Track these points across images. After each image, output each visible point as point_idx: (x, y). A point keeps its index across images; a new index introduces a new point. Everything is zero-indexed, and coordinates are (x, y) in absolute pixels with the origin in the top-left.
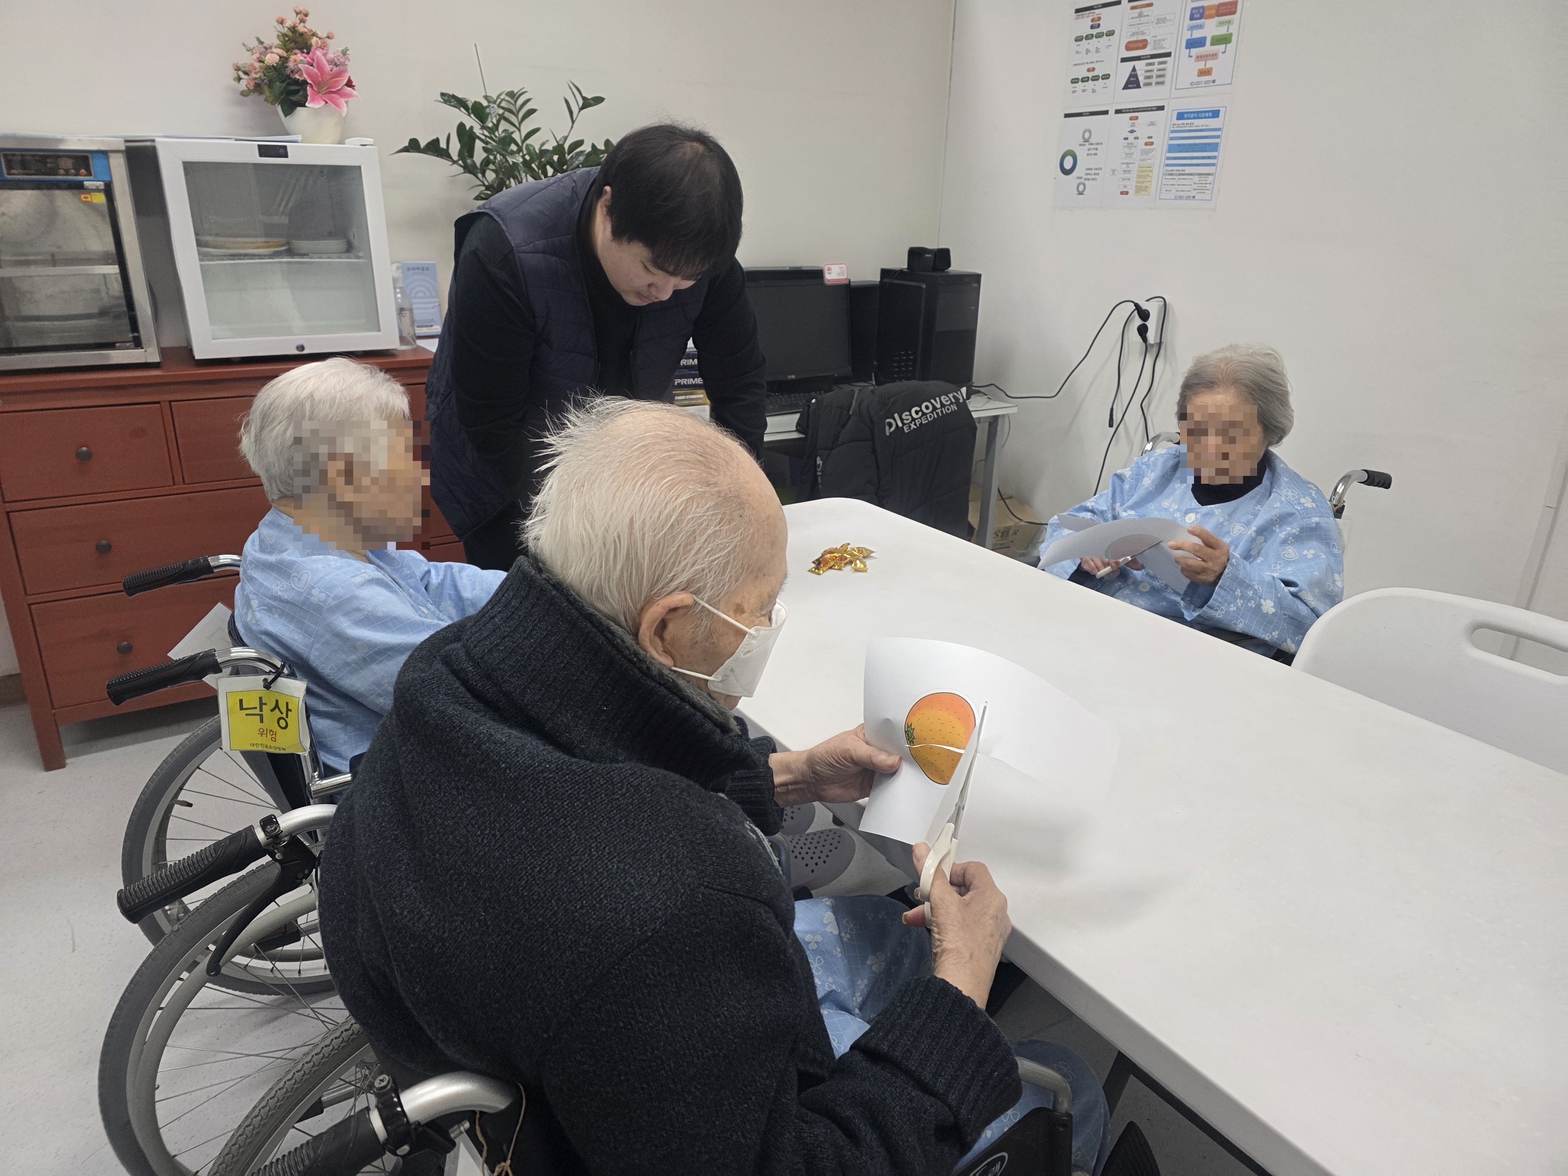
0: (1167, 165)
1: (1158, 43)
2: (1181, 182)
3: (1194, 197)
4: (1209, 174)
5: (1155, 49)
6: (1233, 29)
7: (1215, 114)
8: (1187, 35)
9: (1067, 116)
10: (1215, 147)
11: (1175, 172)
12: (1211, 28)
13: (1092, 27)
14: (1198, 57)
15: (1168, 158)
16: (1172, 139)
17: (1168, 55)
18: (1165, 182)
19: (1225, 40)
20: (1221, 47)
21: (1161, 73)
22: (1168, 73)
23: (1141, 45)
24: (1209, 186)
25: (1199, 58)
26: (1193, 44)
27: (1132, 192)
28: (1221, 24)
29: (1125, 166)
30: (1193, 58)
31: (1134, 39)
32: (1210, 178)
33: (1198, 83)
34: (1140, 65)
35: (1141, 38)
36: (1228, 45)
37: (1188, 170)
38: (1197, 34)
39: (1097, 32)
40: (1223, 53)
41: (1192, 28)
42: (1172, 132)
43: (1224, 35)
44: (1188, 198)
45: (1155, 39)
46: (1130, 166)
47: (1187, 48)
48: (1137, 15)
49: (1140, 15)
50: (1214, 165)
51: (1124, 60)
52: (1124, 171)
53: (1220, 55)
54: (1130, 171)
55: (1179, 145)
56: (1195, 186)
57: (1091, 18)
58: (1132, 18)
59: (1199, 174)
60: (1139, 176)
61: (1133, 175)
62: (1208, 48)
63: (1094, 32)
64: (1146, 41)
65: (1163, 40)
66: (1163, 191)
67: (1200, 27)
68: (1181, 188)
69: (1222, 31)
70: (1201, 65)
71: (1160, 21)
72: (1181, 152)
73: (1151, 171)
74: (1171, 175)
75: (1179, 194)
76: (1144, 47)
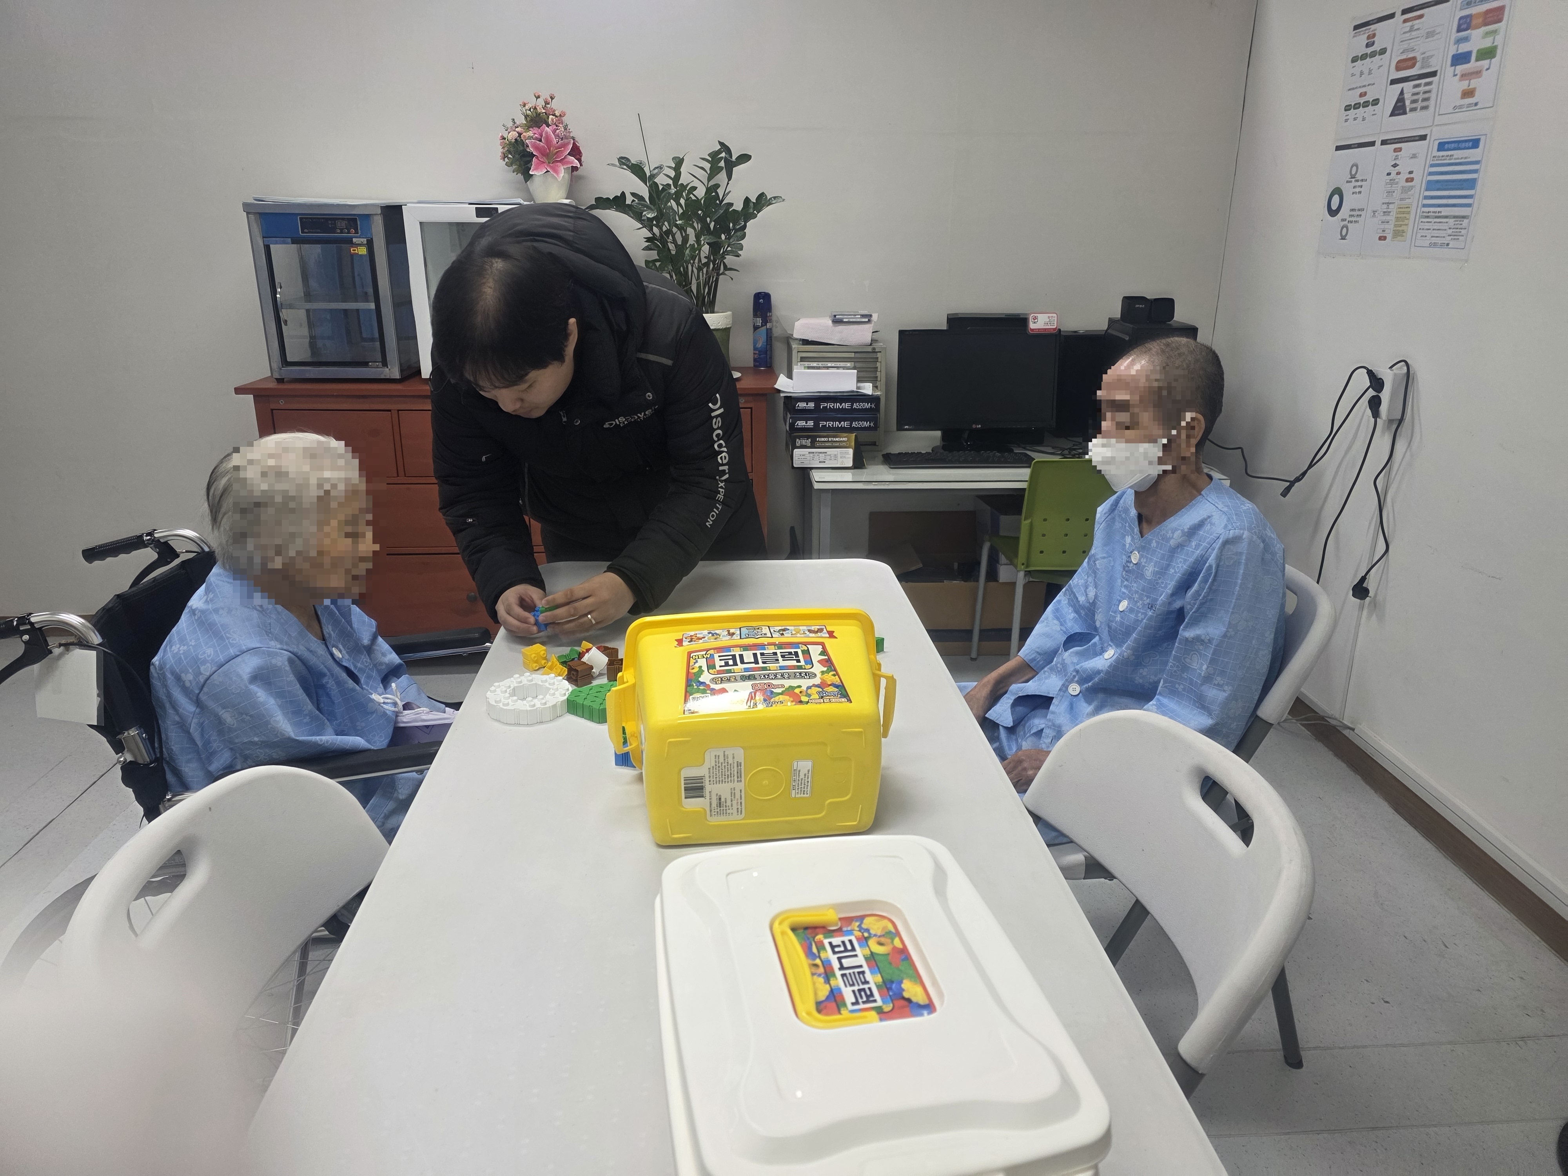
0: (1424, 206)
1: (1426, 61)
2: (1436, 226)
3: (1448, 244)
4: (1464, 217)
5: (1422, 67)
6: (1499, 40)
7: (1475, 143)
8: (1453, 51)
9: (1338, 148)
10: (1471, 184)
11: (1432, 214)
12: (1477, 39)
13: (1368, 46)
14: (1462, 76)
15: (1426, 198)
16: (1430, 174)
17: (1434, 74)
18: (1422, 226)
19: (1488, 53)
20: (1485, 63)
21: (1426, 96)
22: (1433, 95)
23: (1410, 63)
24: (1463, 232)
25: (1464, 76)
26: (1460, 59)
27: (1389, 237)
28: (1487, 34)
29: (1385, 206)
30: (1458, 77)
31: (1404, 57)
32: (1466, 221)
33: (1461, 107)
34: (1408, 86)
35: (1411, 55)
36: (1493, 60)
37: (1445, 211)
38: (1464, 48)
39: (1372, 52)
40: (1487, 69)
41: (1459, 41)
42: (1432, 166)
43: (1489, 48)
44: (1442, 245)
45: (1423, 56)
46: (1391, 206)
47: (1452, 65)
48: (1408, 29)
49: (1412, 29)
50: (1469, 205)
51: (1394, 82)
52: (1384, 212)
53: (1485, 73)
54: (1390, 212)
55: (1438, 181)
56: (1450, 232)
57: (1366, 35)
58: (1404, 33)
59: (1455, 217)
60: (1397, 219)
61: (1392, 218)
62: (1473, 65)
63: (1369, 50)
64: (1414, 58)
65: (1432, 56)
66: (1419, 235)
67: (1466, 39)
68: (1436, 233)
69: (1487, 43)
70: (1464, 85)
71: (1430, 34)
72: (1438, 190)
73: (1409, 213)
74: (1428, 217)
75: (1434, 240)
76: (1413, 66)
